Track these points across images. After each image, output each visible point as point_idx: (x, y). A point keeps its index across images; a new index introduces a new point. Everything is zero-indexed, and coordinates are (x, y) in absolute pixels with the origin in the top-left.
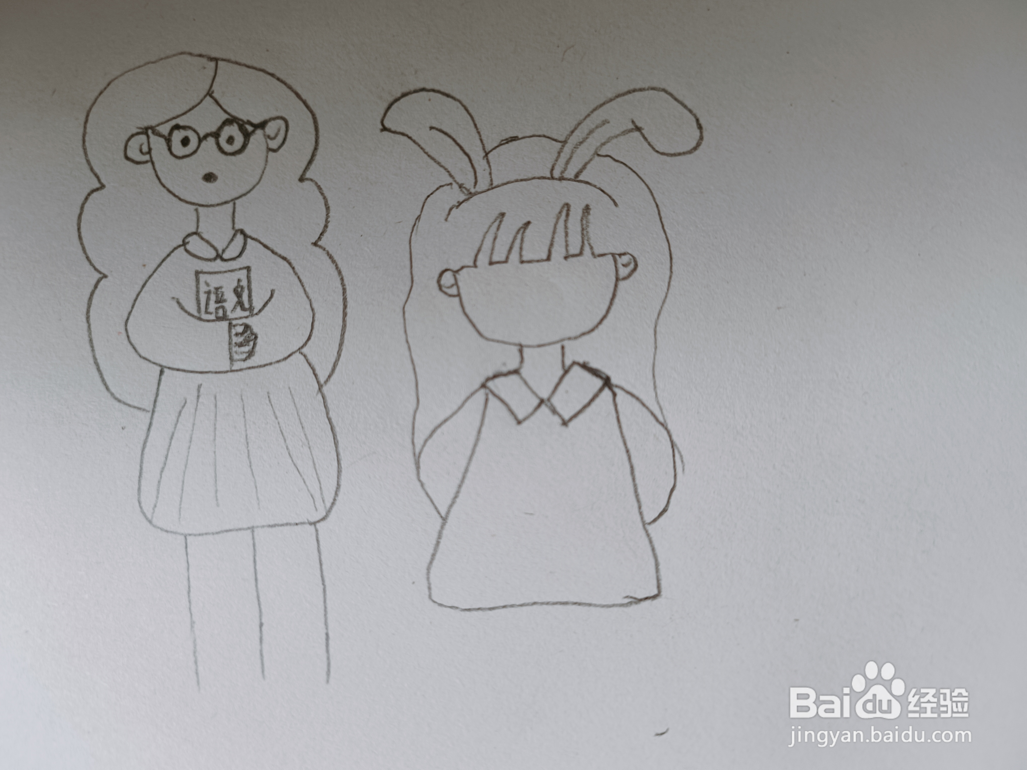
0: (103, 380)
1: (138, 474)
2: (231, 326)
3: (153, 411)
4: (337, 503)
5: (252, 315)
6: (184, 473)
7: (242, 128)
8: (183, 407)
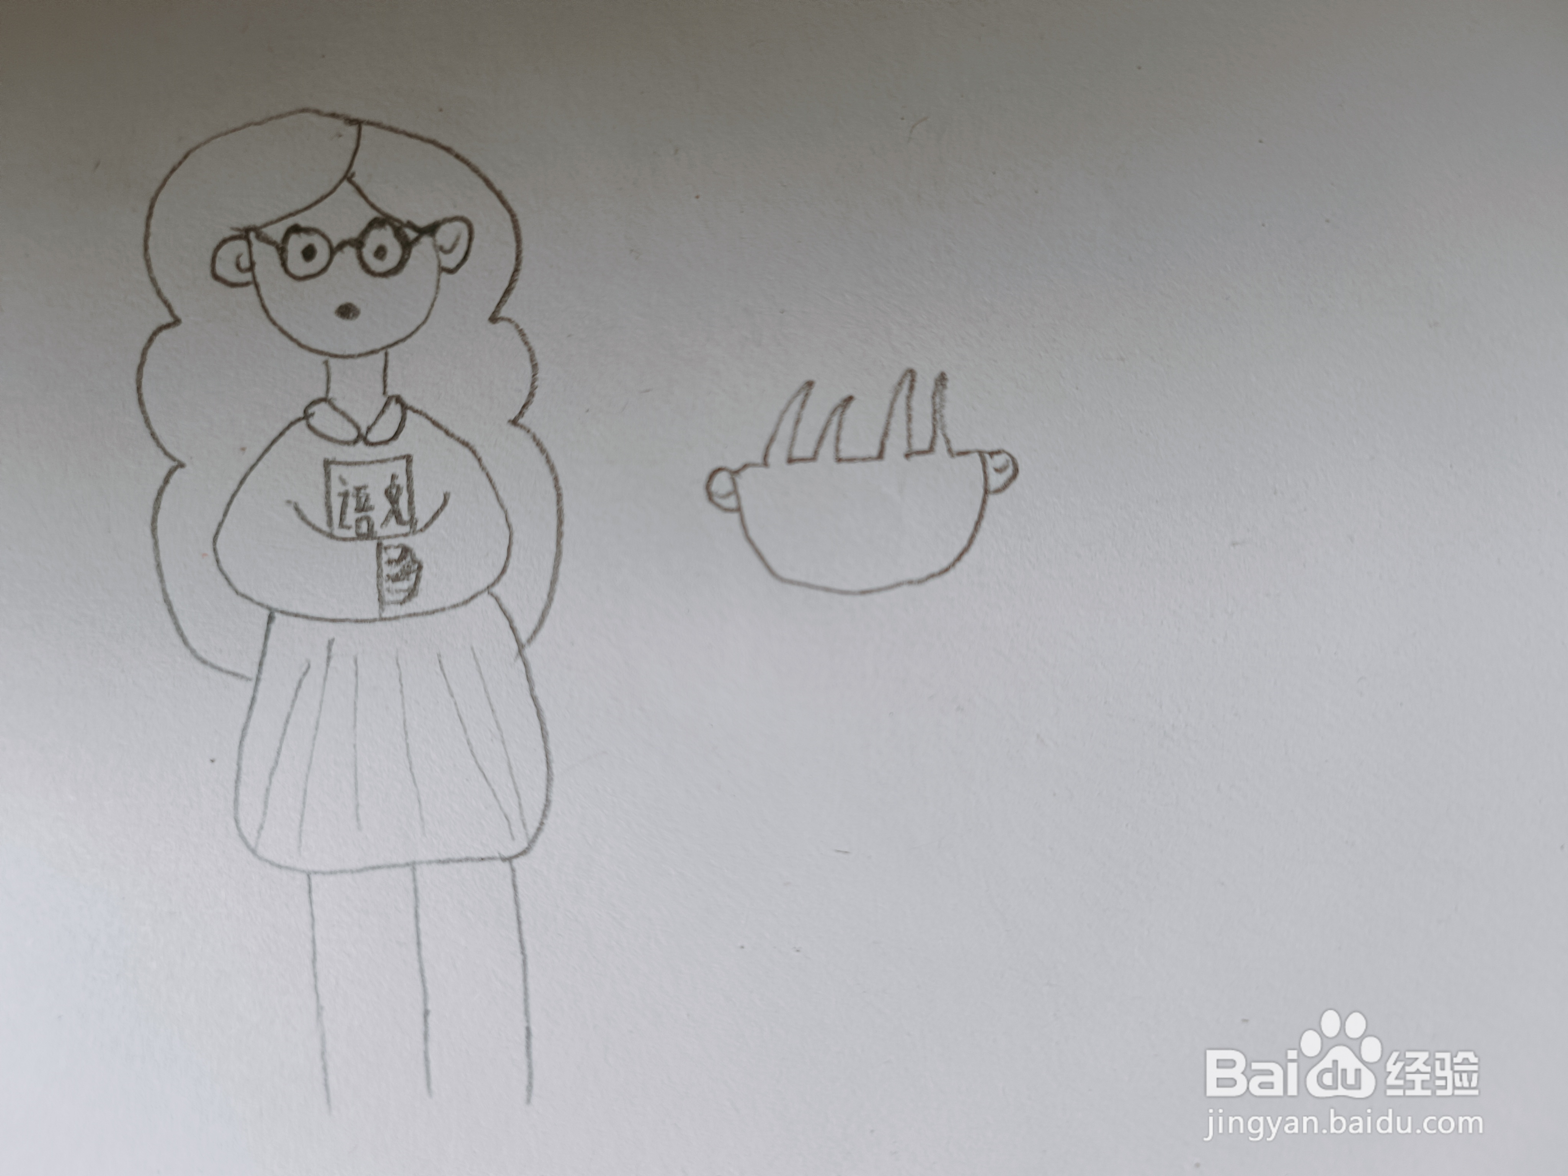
0: (178, 629)
1: (234, 776)
2: (380, 548)
3: (258, 679)
4: (546, 828)
5: (414, 532)
6: (307, 776)
7: (398, 233)
8: (305, 674)
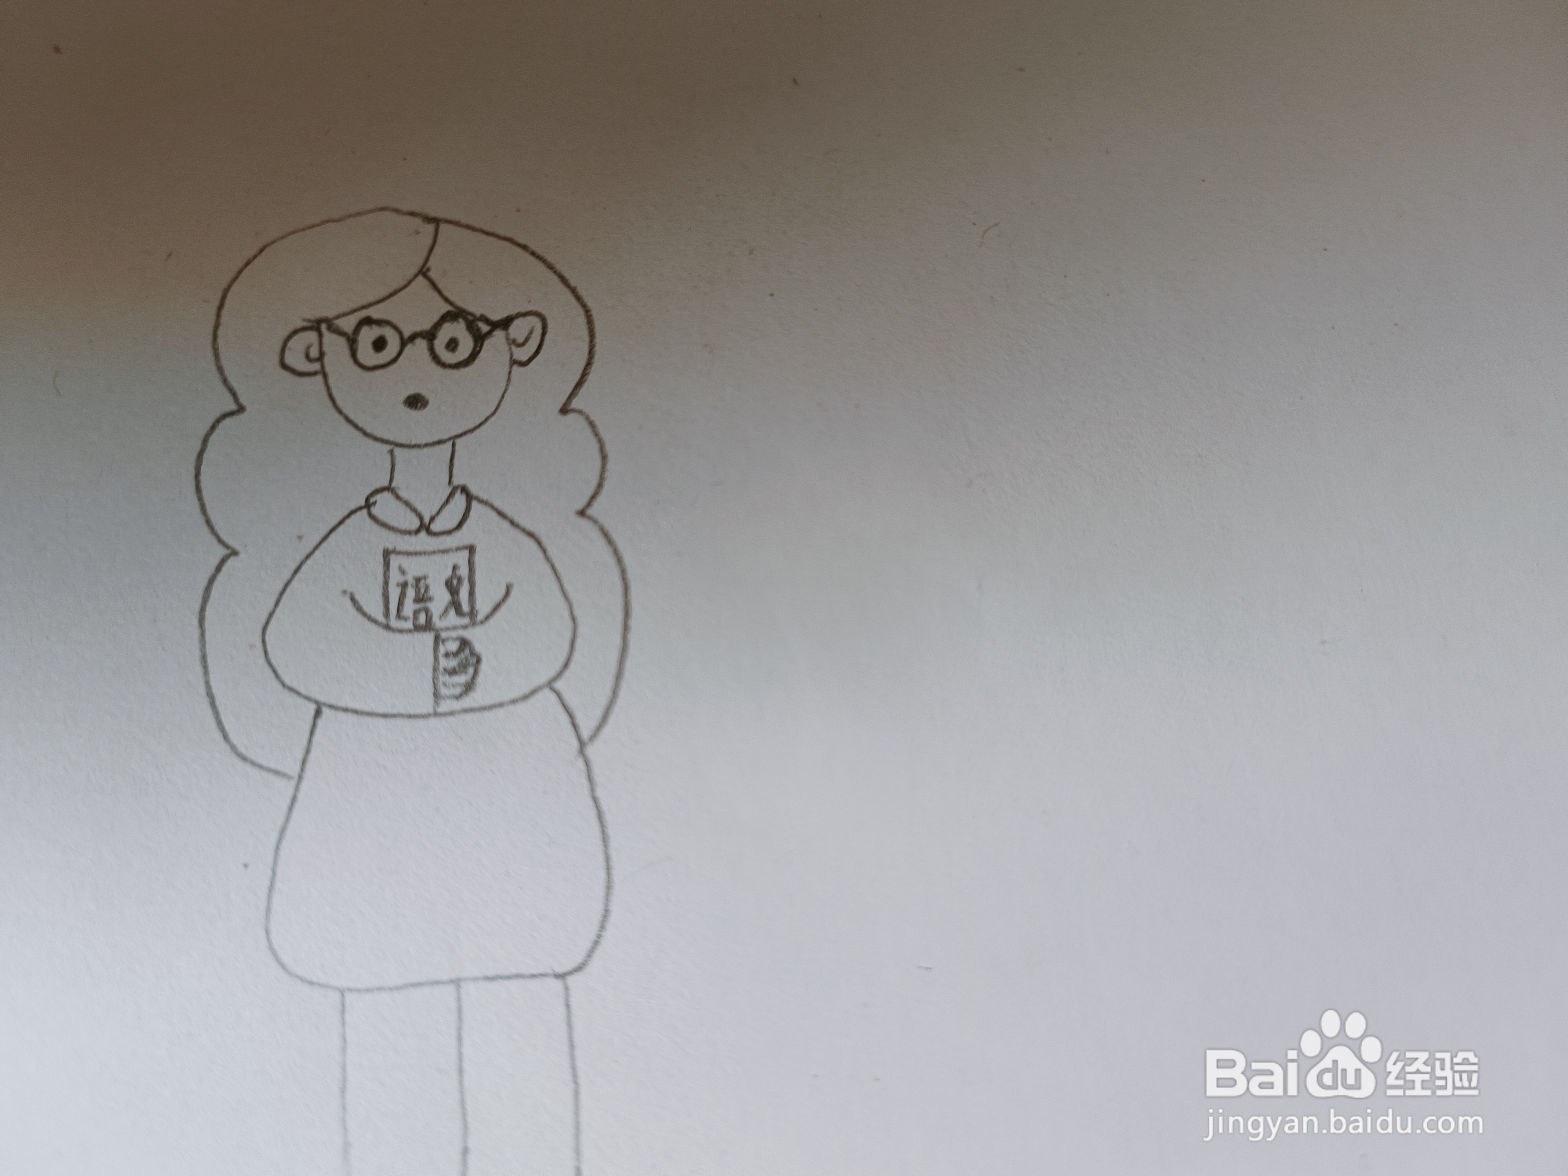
0: (219, 723)
1: (267, 882)
2: (437, 639)
5: (474, 623)
7: (471, 326)
